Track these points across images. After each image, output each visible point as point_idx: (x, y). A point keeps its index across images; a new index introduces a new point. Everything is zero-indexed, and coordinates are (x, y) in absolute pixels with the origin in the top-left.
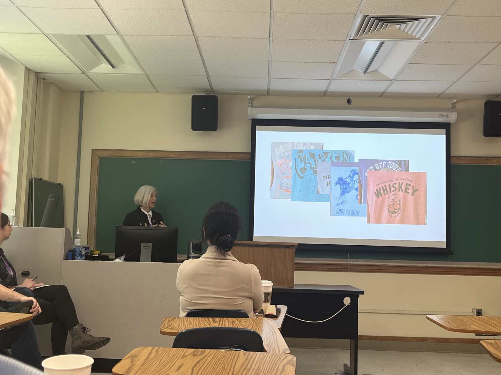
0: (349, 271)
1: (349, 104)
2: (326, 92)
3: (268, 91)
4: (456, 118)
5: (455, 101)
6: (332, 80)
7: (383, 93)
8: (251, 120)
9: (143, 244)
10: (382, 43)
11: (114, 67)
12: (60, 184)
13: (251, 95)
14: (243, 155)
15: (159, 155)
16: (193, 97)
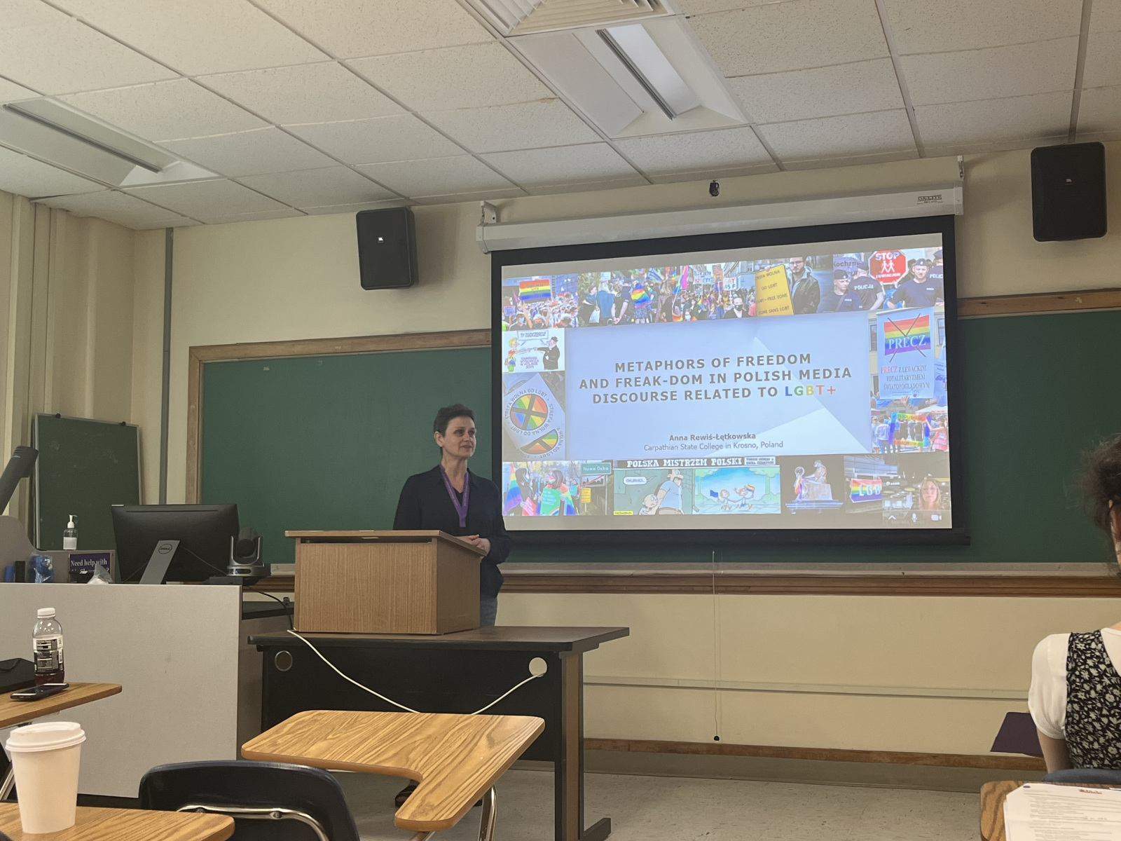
0: (717, 592)
1: (713, 195)
2: (641, 173)
3: (516, 184)
4: (961, 202)
5: (960, 158)
6: (616, 143)
7: (775, 159)
8: (490, 255)
9: (161, 543)
10: (603, 35)
11: (155, 170)
12: (124, 423)
13: (487, 201)
14: (481, 336)
15: (313, 349)
16: (358, 216)
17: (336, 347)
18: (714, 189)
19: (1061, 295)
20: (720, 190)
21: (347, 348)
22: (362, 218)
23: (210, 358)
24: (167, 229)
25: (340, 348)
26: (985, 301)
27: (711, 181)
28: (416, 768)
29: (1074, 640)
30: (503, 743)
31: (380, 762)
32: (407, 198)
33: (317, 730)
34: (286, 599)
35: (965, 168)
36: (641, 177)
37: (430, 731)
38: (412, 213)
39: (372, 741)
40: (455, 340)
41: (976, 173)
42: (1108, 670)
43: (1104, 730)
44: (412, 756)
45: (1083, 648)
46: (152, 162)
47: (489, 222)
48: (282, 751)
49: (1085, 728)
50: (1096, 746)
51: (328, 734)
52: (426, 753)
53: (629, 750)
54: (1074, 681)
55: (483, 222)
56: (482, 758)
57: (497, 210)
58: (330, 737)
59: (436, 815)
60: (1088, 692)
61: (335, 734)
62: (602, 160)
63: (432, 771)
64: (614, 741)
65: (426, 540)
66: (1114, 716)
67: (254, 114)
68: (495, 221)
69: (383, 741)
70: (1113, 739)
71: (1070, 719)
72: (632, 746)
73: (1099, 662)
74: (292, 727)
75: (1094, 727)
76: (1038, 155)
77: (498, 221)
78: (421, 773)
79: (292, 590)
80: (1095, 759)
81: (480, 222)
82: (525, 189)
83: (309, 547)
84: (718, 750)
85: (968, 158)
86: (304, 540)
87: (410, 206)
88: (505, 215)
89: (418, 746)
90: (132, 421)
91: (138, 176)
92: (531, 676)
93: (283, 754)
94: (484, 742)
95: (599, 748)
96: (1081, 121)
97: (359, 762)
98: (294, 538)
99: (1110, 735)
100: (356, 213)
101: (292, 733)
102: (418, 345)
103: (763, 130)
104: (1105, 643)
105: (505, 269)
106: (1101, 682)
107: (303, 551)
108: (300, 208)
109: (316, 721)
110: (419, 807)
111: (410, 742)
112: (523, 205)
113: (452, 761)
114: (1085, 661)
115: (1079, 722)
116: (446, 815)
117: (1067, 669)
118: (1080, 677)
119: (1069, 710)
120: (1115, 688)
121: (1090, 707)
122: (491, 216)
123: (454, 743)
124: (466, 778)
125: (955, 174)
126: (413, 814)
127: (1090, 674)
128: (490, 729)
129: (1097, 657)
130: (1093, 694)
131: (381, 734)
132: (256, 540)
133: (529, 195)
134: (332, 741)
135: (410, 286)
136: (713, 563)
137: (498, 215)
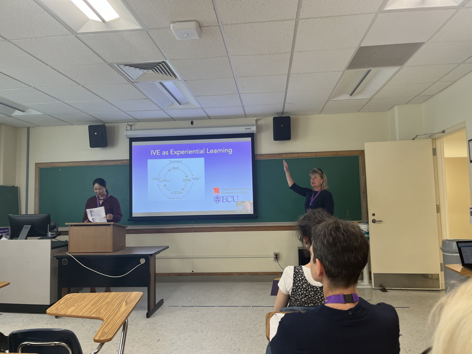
0: (193, 232)
1: (192, 125)
2: (172, 118)
3: (136, 119)
4: (256, 130)
5: (255, 118)
6: (165, 110)
7: (208, 116)
8: (129, 139)
9: (25, 226)
10: (161, 83)
11: (23, 111)
12: (14, 186)
13: (128, 123)
14: (126, 161)
15: (75, 164)
16: (89, 126)
18: (192, 123)
19: (280, 154)
20: (194, 123)
21: (86, 164)
22: (90, 127)
23: (41, 166)
24: (28, 127)
26: (262, 155)
27: (191, 121)
28: (102, 317)
29: (295, 269)
30: (130, 304)
32: (104, 122)
33: (72, 302)
35: (257, 121)
36: (172, 119)
38: (105, 126)
39: (89, 306)
40: (119, 163)
41: (259, 122)
42: (304, 278)
43: (302, 294)
44: (101, 311)
45: (297, 271)
46: (22, 109)
48: (59, 312)
49: (297, 293)
50: (299, 298)
51: (75, 304)
52: (106, 309)
54: (295, 280)
55: (127, 129)
56: (123, 310)
57: (131, 126)
59: (107, 337)
60: (299, 284)
61: (77, 304)
62: (161, 114)
63: (107, 318)
64: (164, 273)
66: (304, 291)
67: (55, 98)
68: (130, 129)
69: (93, 305)
70: (304, 297)
71: (293, 291)
73: (302, 276)
74: (64, 301)
75: (299, 293)
76: (275, 119)
78: (103, 319)
80: (298, 301)
82: (139, 121)
83: (73, 228)
84: (193, 274)
85: (258, 118)
86: (71, 226)
87: (105, 124)
88: (133, 128)
89: (103, 307)
90: (16, 185)
91: (17, 113)
92: (141, 263)
93: (60, 313)
94: (124, 303)
95: (160, 276)
96: (285, 111)
97: (84, 315)
98: (68, 225)
99: (303, 296)
101: (64, 304)
102: (108, 163)
103: (205, 109)
104: (303, 270)
105: (133, 143)
106: (302, 282)
108: (70, 123)
109: (72, 298)
110: (102, 334)
111: (101, 305)
112: (138, 125)
113: (114, 312)
114: (298, 275)
115: (295, 292)
116: (110, 336)
117: (294, 277)
118: (297, 279)
119: (293, 288)
120: (305, 283)
121: (299, 288)
122: (129, 128)
123: (115, 305)
124: (117, 320)
125: (254, 122)
126: (99, 337)
127: (299, 279)
128: (127, 298)
129: (301, 274)
130: (300, 284)
131: (92, 302)
132: (56, 225)
134: (76, 306)
135: (105, 147)
136: (192, 224)
137: (131, 127)
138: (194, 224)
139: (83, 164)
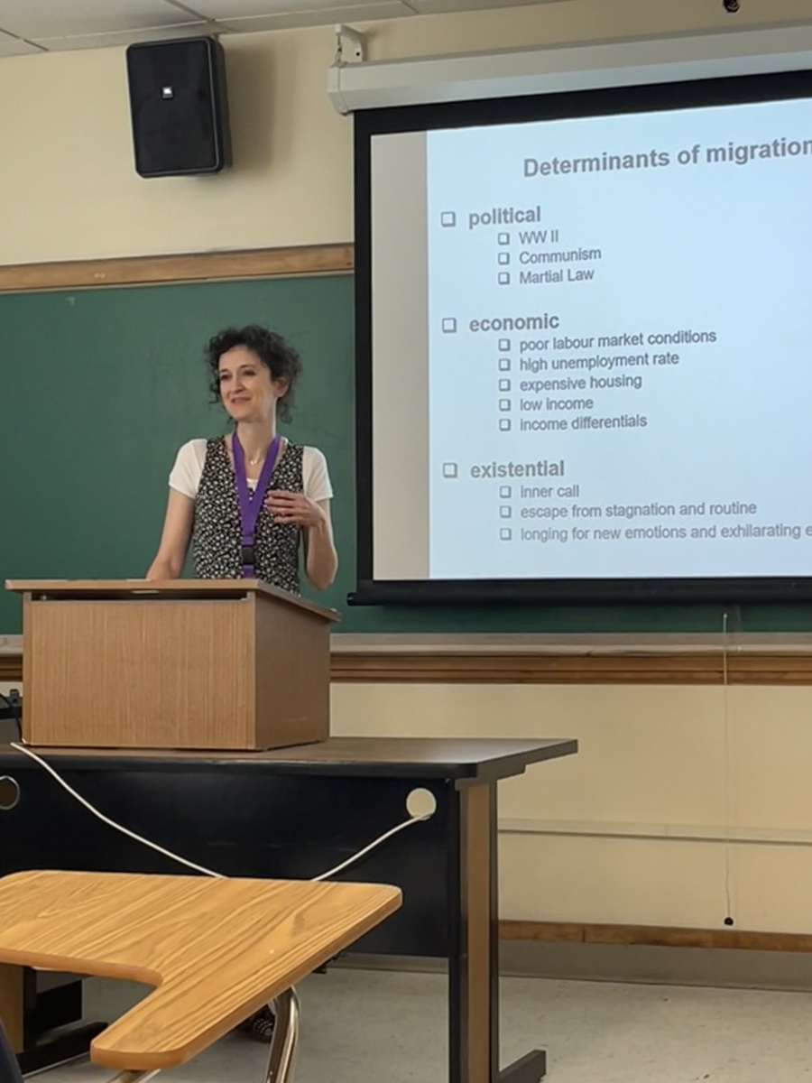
0: (731, 681)
1: (730, 11)
8: (351, 117)
13: (347, 25)
14: (338, 255)
15: (59, 278)
16: (129, 52)
17: (97, 275)
21: (116, 276)
22: (137, 56)
25: (103, 276)
28: (158, 967)
30: (317, 929)
31: (105, 956)
32: (212, 21)
33: (27, 902)
34: (15, 692)
37: (206, 907)
38: (220, 46)
40: (296, 263)
44: (159, 948)
47: (349, 61)
51: (43, 909)
53: (584, 940)
55: (339, 61)
56: (272, 952)
57: (364, 39)
58: (44, 914)
59: (156, 1044)
61: (54, 910)
63: (183, 972)
64: (559, 925)
65: (238, 594)
68: (359, 59)
69: (126, 920)
72: (586, 933)
77: (365, 57)
78: (163, 975)
79: (20, 678)
81: (333, 61)
82: (409, 6)
83: (46, 606)
84: (731, 941)
86: (37, 595)
87: (217, 35)
88: (376, 48)
89: (179, 929)
92: (409, 817)
94: (289, 923)
95: (535, 937)
97: (71, 955)
98: (21, 591)
100: (126, 48)
102: (234, 270)
105: (376, 140)
107: (36, 612)
108: (33, 40)
109: (33, 888)
110: (135, 1030)
111: (168, 923)
112: (406, 31)
113: (222, 956)
116: (176, 1043)
122: (353, 50)
124: (230, 986)
126: (121, 1042)
128: (309, 903)
131: (128, 909)
133: (417, 13)
134: (44, 920)
135: (218, 170)
136: (724, 635)
137: (365, 48)
138: (737, 635)
139: (100, 276)
